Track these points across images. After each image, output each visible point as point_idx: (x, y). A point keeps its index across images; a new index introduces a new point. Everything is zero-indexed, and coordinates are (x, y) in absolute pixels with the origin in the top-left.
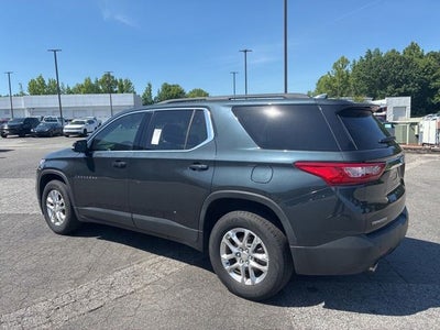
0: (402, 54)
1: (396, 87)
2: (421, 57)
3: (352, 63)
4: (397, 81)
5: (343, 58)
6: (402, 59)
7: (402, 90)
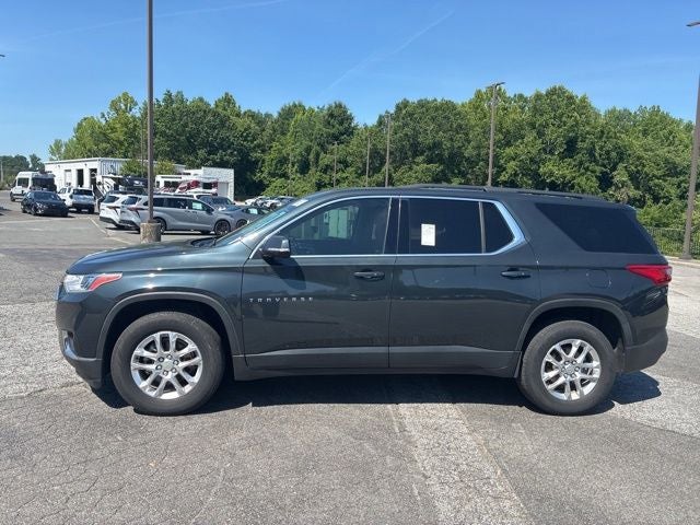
0: (213, 106)
1: (209, 153)
2: (238, 115)
3: (141, 105)
4: (211, 145)
5: (125, 94)
6: (216, 114)
7: (217, 158)
